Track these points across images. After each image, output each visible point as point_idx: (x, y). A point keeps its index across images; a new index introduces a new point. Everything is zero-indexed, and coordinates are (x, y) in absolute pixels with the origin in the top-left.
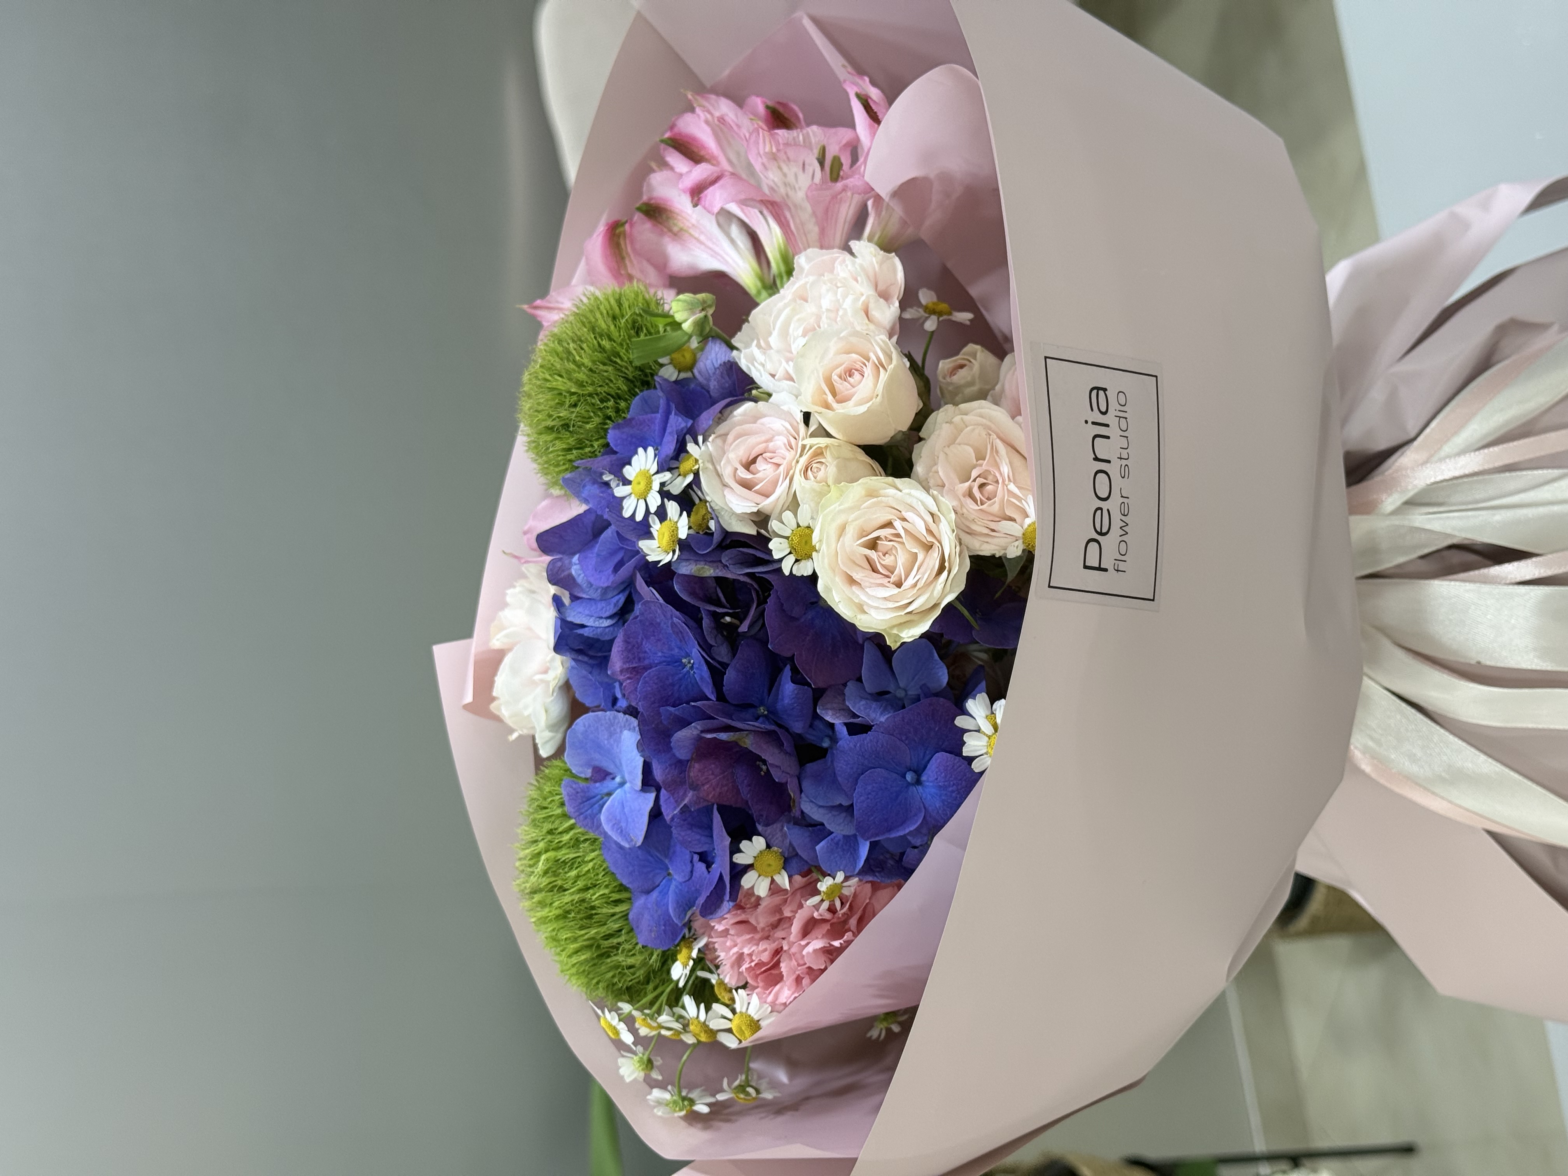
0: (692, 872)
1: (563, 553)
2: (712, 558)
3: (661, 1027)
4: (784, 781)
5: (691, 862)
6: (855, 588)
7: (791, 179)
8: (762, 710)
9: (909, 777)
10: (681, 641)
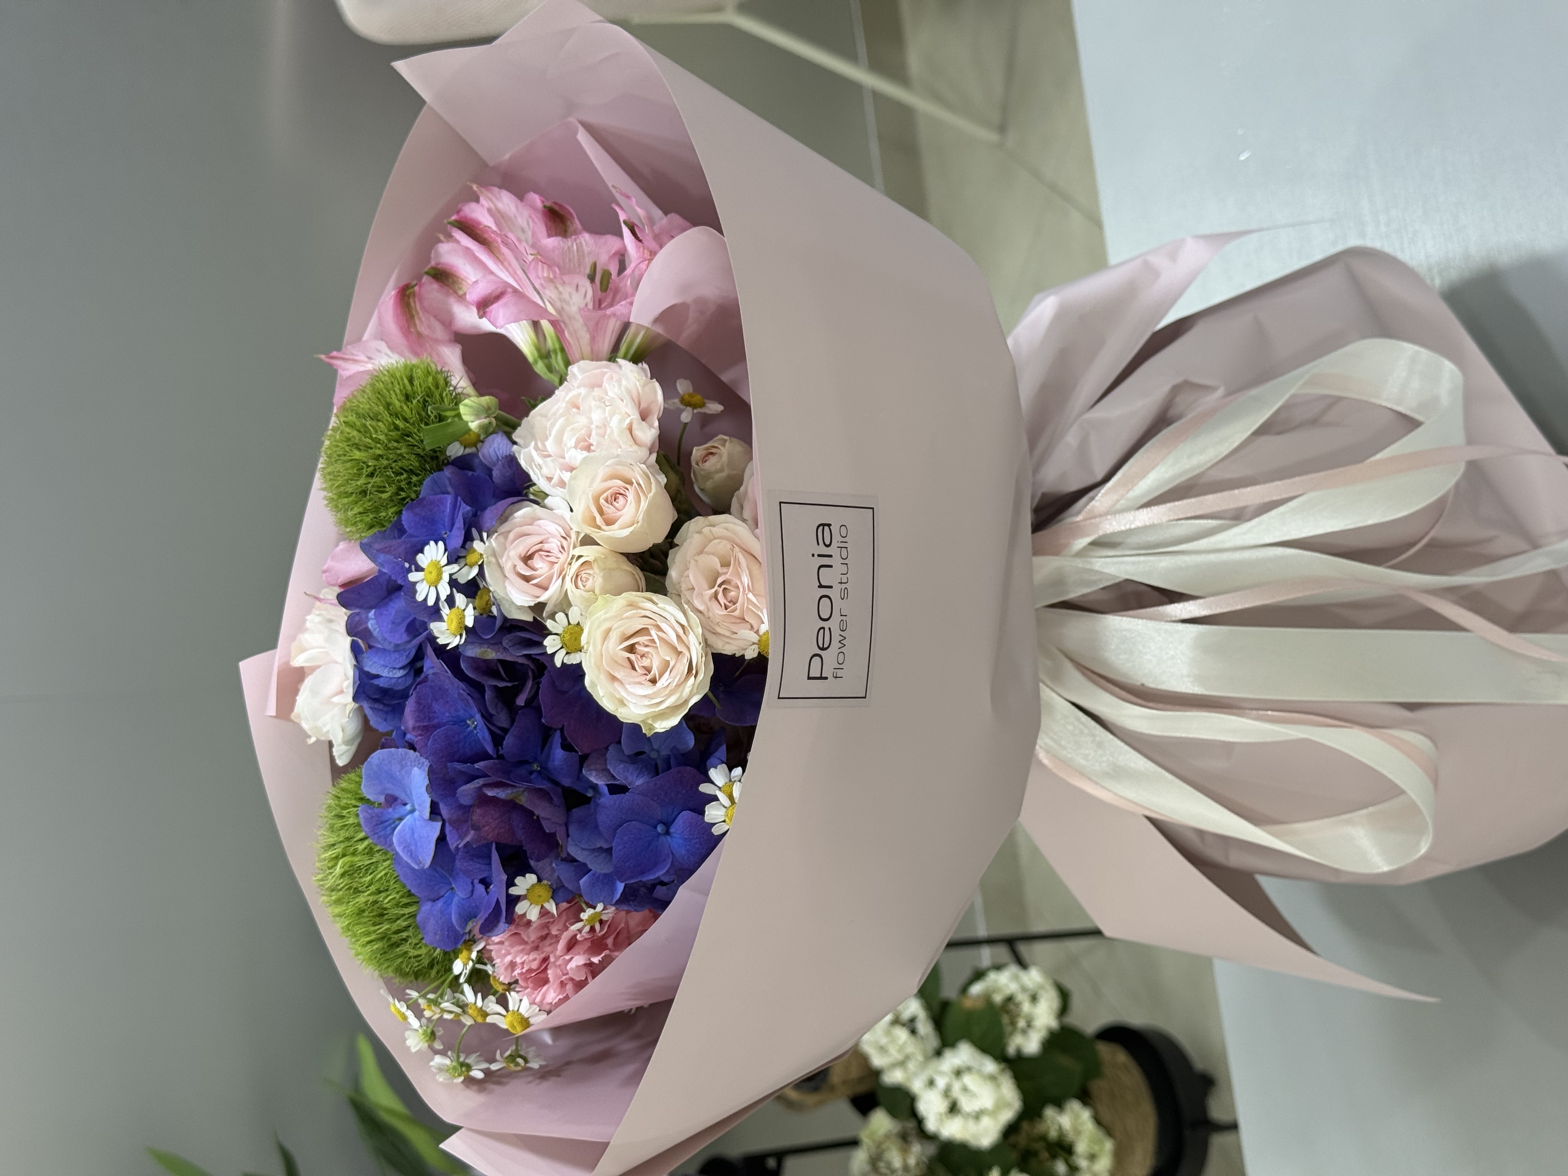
0: (472, 891)
1: (361, 607)
2: (495, 643)
3: (443, 1011)
4: (553, 831)
5: (472, 883)
6: (616, 684)
7: (566, 296)
8: (535, 767)
9: (660, 828)
10: (466, 706)
